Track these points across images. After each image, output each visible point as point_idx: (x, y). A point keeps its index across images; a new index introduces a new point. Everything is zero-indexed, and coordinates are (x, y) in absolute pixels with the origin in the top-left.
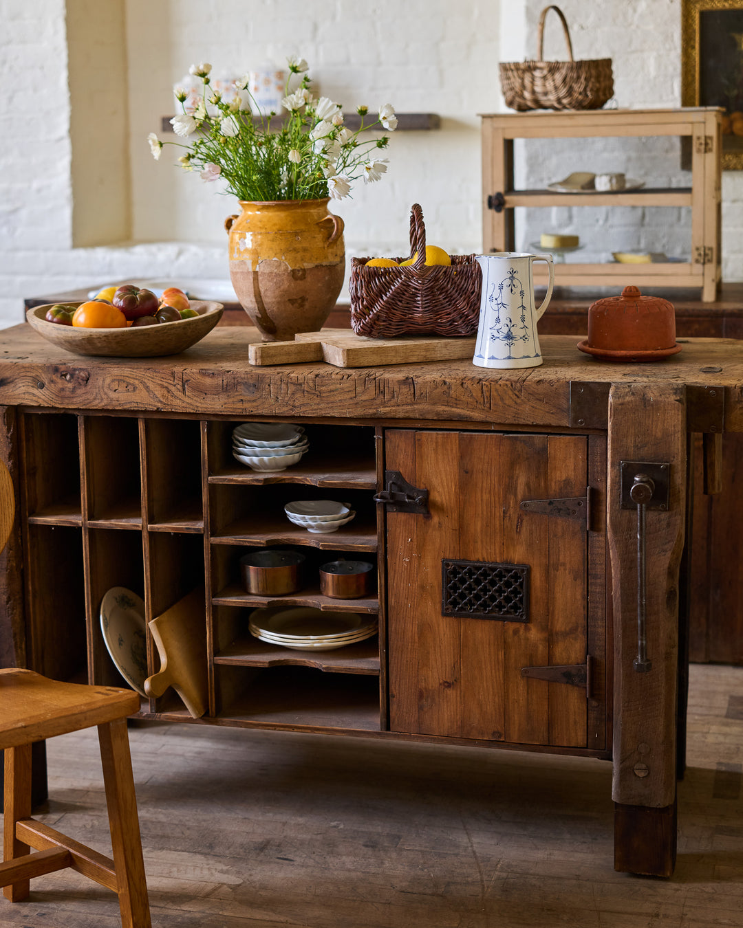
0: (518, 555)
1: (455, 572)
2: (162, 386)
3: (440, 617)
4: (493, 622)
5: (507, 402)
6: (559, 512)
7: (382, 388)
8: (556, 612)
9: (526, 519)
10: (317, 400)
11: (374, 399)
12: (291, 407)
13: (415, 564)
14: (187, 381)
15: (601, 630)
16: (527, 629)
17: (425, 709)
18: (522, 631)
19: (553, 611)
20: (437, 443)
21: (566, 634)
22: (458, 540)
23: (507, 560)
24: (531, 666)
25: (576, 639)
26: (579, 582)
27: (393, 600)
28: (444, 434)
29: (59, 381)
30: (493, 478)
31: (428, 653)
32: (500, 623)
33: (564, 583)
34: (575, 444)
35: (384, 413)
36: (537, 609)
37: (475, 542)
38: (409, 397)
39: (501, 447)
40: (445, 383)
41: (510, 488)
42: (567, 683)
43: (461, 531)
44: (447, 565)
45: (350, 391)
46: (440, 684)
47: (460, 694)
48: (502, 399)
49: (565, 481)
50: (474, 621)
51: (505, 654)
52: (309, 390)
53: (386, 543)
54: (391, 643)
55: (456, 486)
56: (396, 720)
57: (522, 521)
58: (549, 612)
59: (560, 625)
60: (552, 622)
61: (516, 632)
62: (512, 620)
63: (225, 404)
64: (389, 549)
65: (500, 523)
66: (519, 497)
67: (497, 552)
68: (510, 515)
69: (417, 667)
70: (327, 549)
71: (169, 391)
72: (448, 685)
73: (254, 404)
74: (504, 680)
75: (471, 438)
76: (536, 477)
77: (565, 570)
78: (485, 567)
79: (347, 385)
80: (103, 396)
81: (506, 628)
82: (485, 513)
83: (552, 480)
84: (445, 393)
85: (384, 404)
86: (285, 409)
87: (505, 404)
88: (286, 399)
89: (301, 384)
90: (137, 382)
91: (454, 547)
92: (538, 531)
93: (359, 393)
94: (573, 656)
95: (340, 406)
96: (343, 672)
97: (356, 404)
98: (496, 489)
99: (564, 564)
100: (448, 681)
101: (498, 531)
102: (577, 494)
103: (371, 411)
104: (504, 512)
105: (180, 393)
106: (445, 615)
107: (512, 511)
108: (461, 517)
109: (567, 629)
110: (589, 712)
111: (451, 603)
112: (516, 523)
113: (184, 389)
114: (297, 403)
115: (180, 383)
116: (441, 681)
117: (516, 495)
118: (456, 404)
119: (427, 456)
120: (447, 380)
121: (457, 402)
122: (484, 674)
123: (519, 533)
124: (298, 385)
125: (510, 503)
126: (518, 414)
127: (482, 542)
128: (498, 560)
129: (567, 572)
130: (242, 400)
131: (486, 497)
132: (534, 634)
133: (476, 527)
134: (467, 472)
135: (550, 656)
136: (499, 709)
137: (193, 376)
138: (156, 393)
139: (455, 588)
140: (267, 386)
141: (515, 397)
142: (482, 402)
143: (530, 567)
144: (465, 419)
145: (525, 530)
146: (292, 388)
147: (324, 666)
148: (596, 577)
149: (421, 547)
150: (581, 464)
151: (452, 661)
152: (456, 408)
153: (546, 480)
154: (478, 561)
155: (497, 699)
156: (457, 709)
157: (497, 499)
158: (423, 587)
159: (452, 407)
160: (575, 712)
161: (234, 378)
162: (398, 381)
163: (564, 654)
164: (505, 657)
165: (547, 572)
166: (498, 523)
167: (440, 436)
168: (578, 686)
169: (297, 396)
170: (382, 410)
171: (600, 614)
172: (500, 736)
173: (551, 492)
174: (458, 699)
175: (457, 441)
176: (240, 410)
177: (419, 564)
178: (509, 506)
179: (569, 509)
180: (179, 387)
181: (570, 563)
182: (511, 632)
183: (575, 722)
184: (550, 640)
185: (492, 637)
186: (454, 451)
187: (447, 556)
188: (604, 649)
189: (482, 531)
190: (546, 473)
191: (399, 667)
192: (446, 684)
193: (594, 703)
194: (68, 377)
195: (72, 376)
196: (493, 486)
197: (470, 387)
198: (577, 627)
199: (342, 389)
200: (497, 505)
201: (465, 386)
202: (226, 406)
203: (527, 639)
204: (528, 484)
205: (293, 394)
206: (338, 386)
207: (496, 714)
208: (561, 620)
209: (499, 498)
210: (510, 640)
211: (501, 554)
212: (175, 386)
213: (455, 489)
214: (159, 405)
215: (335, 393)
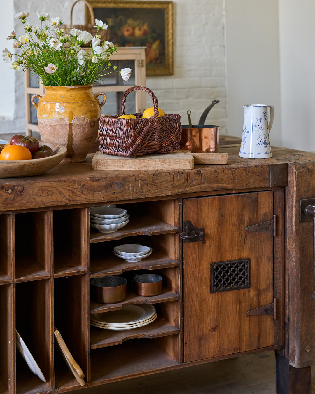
0: (245, 254)
1: (217, 269)
2: (69, 190)
3: (210, 294)
4: (234, 291)
5: (243, 178)
6: (263, 229)
7: (186, 178)
8: (261, 280)
9: (248, 235)
10: (155, 188)
11: (183, 184)
12: (141, 193)
13: (198, 268)
14: (83, 185)
15: (279, 284)
16: (249, 291)
17: (202, 346)
18: (247, 293)
19: (260, 280)
20: (208, 203)
21: (265, 290)
22: (218, 252)
23: (240, 258)
24: (251, 309)
25: (269, 291)
26: (270, 262)
27: (186, 290)
28: (212, 198)
29: (4, 194)
30: (234, 217)
31: (204, 315)
32: (237, 291)
33: (264, 264)
34: (269, 195)
35: (187, 191)
36: (253, 281)
37: (226, 251)
38: (199, 181)
39: (238, 201)
40: (216, 172)
41: (242, 221)
42: (266, 314)
43: (219, 247)
44: (213, 266)
45: (171, 181)
46: (210, 330)
47: (219, 333)
48: (241, 177)
49: (264, 213)
50: (226, 292)
51: (239, 306)
52: (150, 183)
53: (183, 260)
54: (185, 314)
55: (217, 224)
56: (188, 356)
57: (247, 237)
58: (258, 280)
59: (263, 286)
60: (259, 285)
61: (244, 294)
62: (243, 288)
63: (105, 196)
64: (184, 263)
65: (237, 239)
66: (246, 225)
67: (236, 254)
68: (242, 234)
69: (198, 323)
70: (154, 269)
71: (73, 192)
72: (214, 329)
73: (121, 194)
74: (239, 320)
75: (224, 198)
76: (253, 214)
77: (265, 258)
78: (231, 263)
79: (170, 178)
80: (33, 200)
81: (240, 293)
82: (230, 236)
83: (259, 214)
84: (216, 177)
85: (188, 186)
86: (138, 195)
87: (242, 179)
88: (138, 189)
89: (146, 180)
90: (54, 189)
91: (216, 256)
92: (254, 241)
93: (175, 182)
94: (268, 300)
95: (166, 190)
96: (161, 336)
97: (174, 187)
98: (236, 223)
99: (264, 255)
100: (213, 327)
101: (236, 244)
102: (269, 219)
103: (181, 190)
104: (239, 234)
105: (80, 193)
106: (212, 292)
107: (242, 232)
108: (219, 239)
109: (266, 287)
110: (275, 326)
111: (215, 286)
112: (244, 238)
113: (82, 190)
114: (144, 191)
115: (80, 187)
116: (210, 328)
117: (244, 224)
118: (221, 182)
119: (204, 210)
120: (217, 170)
121: (221, 181)
122: (230, 319)
123: (245, 243)
124: (145, 180)
125: (242, 228)
126: (248, 183)
127: (229, 250)
128: (236, 259)
129: (266, 259)
130: (114, 193)
131: (231, 227)
132: (252, 293)
133: (226, 243)
134: (222, 216)
135: (259, 302)
136: (237, 336)
137: (87, 182)
138: (65, 194)
139: (217, 277)
140: (128, 183)
141: (247, 175)
142: (232, 179)
143: (250, 259)
144: (223, 189)
145: (248, 242)
146: (142, 183)
147: (151, 335)
148: (277, 258)
149: (200, 259)
150: (271, 204)
151: (215, 316)
152: (221, 183)
153: (257, 214)
154: (227, 261)
155: (236, 331)
156: (217, 342)
157: (236, 228)
158: (201, 280)
159: (219, 183)
160: (269, 328)
161: (110, 181)
162: (194, 173)
163: (264, 300)
164: (239, 308)
165: (257, 260)
166: (236, 240)
167: (210, 199)
168: (270, 315)
169: (144, 187)
170: (187, 189)
171: (279, 276)
172: (237, 350)
173: (259, 220)
174: (218, 336)
175: (218, 201)
176: (113, 199)
177: (200, 267)
178: (241, 230)
179: (266, 227)
180: (79, 189)
181: (267, 253)
182: (242, 294)
183: (269, 333)
184: (259, 295)
185: (234, 299)
186: (217, 206)
187: (213, 261)
188: (280, 293)
189: (229, 245)
190: (257, 211)
191: (189, 326)
192: (212, 329)
193: (277, 322)
194: (10, 191)
195: (13, 190)
196: (234, 221)
197: (227, 172)
198: (270, 285)
199: (167, 180)
200: (236, 231)
201: (225, 172)
202: (106, 197)
203: (249, 296)
204: (249, 218)
205: (142, 186)
206: (165, 179)
207: (235, 339)
208: (263, 283)
209: (237, 227)
210: (242, 299)
211: (238, 255)
212: (76, 189)
213: (217, 226)
214: (67, 201)
215: (163, 183)
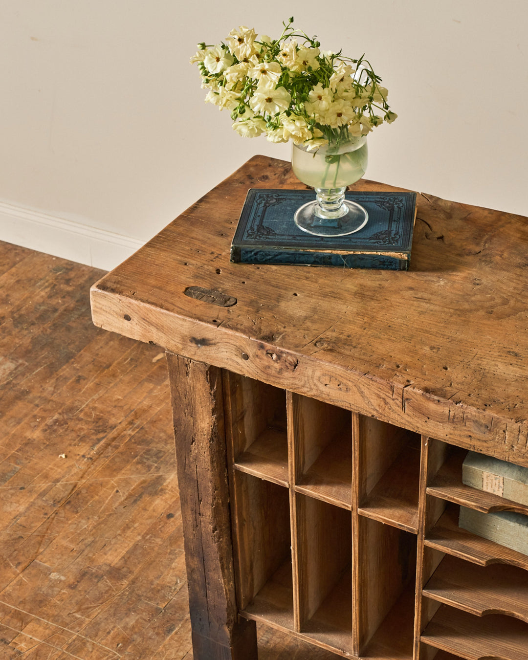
2: (379, 396)
14: (407, 399)
29: (265, 358)
63: (451, 434)
71: (386, 403)
73: (485, 444)
80: (313, 387)
86: (521, 460)
88: (524, 450)
90: (350, 384)
105: (399, 409)
113: (403, 407)
115: (400, 400)
130: (470, 436)
137: (415, 396)
138: (371, 400)
140: (501, 431)
161: (464, 413)
176: (467, 446)
180: (398, 402)
194: (274, 356)
195: (279, 357)
202: (451, 436)
212: (393, 400)
214: (375, 413)
